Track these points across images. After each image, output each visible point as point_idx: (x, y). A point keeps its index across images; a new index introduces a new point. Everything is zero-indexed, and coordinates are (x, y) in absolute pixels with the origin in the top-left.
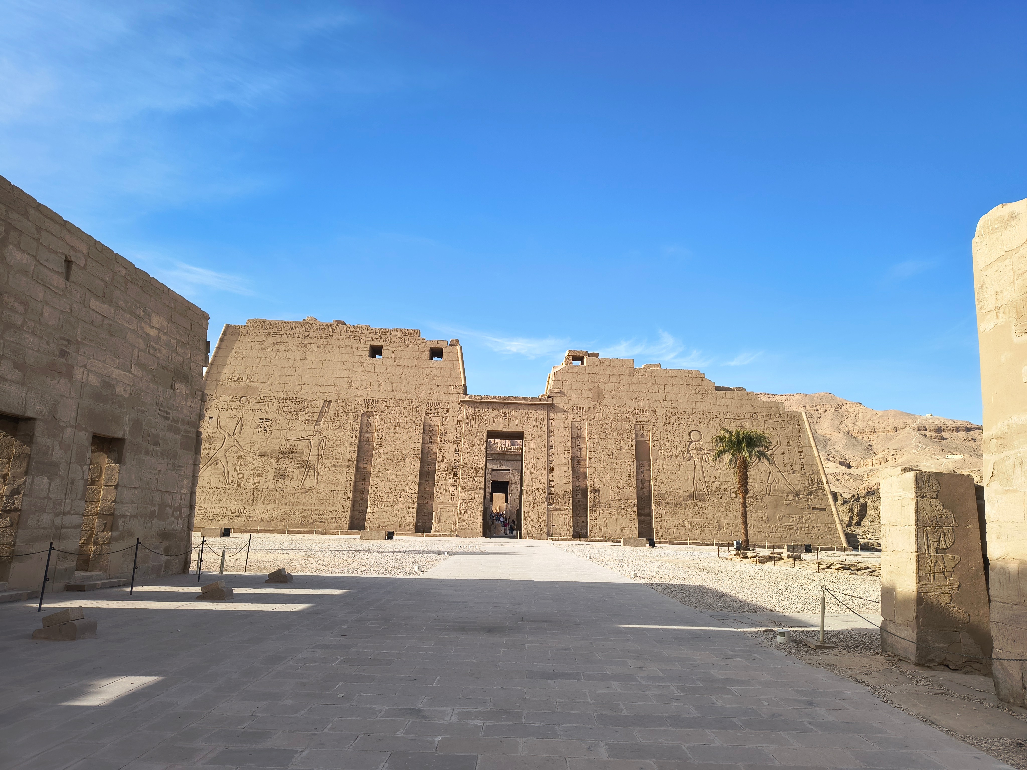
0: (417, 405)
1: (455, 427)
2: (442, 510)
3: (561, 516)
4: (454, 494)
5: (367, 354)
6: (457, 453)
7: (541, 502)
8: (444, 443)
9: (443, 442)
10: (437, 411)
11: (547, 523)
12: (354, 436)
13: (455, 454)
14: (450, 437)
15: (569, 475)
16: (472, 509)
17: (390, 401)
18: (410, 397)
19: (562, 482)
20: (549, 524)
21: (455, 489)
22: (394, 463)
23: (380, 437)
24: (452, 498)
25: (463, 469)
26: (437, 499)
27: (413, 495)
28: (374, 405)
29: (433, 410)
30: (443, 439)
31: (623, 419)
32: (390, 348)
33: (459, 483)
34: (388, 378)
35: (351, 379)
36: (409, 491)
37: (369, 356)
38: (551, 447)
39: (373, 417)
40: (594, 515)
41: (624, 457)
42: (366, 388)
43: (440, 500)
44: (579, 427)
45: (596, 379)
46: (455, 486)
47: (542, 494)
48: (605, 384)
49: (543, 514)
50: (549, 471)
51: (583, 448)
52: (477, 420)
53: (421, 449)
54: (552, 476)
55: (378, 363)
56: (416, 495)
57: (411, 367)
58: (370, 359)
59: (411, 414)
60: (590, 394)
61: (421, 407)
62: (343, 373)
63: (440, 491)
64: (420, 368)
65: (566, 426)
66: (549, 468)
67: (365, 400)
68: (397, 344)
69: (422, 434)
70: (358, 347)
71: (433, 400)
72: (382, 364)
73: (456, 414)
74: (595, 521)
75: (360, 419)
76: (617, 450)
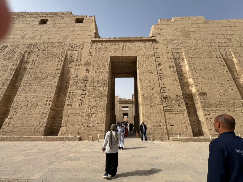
0: (63, 45)
1: (87, 56)
2: (70, 115)
3: (177, 116)
4: (82, 101)
5: (38, 23)
7: (157, 105)
8: (78, 66)
9: (78, 65)
10: (76, 48)
11: (166, 123)
12: (15, 65)
13: (86, 72)
14: (83, 62)
15: (177, 83)
16: (97, 113)
17: (45, 44)
18: (59, 41)
19: (173, 88)
20: (168, 124)
21: (83, 97)
22: (37, 81)
23: (33, 64)
24: (81, 104)
25: (91, 82)
26: (68, 105)
27: (48, 103)
28: (35, 46)
30: (78, 63)
31: (209, 45)
32: (52, 20)
33: (87, 93)
34: (48, 33)
35: (25, 34)
36: (45, 100)
37: (39, 24)
38: (159, 65)
39: (32, 53)
40: (209, 114)
41: (218, 68)
42: (32, 38)
43: (70, 106)
44: (177, 52)
45: (183, 26)
46: (84, 94)
47: (157, 98)
48: (189, 28)
49: (160, 115)
50: (160, 81)
51: (182, 65)
52: (103, 51)
53: (61, 70)
54: (163, 84)
55: (43, 27)
56: (51, 103)
57: (63, 27)
58: (39, 25)
59: (58, 50)
60: (181, 34)
61: (66, 46)
62: (20, 32)
63: (71, 99)
64: (69, 27)
65: (168, 51)
66: (160, 79)
67: (30, 44)
68: (57, 18)
69: (63, 61)
70: (34, 21)
71: (74, 42)
72: (46, 27)
73: (89, 49)
74: (211, 120)
75: (23, 54)
76: (211, 65)
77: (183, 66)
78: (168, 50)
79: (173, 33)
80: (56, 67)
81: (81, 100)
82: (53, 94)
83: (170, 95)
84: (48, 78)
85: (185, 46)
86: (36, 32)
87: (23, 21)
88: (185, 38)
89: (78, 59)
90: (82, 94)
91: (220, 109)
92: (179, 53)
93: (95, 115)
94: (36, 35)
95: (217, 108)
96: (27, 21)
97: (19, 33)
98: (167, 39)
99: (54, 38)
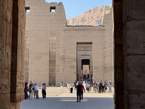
1: (63, 41)
2: (59, 76)
6: (64, 52)
8: (58, 48)
11: (103, 80)
14: (61, 46)
19: (109, 63)
21: (64, 67)
24: (63, 71)
25: (67, 59)
26: (57, 71)
28: (28, 33)
29: (53, 34)
33: (66, 65)
36: (45, 69)
38: (104, 48)
52: (72, 38)
53: (49, 51)
54: (105, 60)
56: (48, 71)
61: (48, 33)
63: (58, 68)
66: (104, 57)
69: (49, 45)
71: (53, 30)
73: (63, 35)
80: (46, 49)
83: (107, 66)
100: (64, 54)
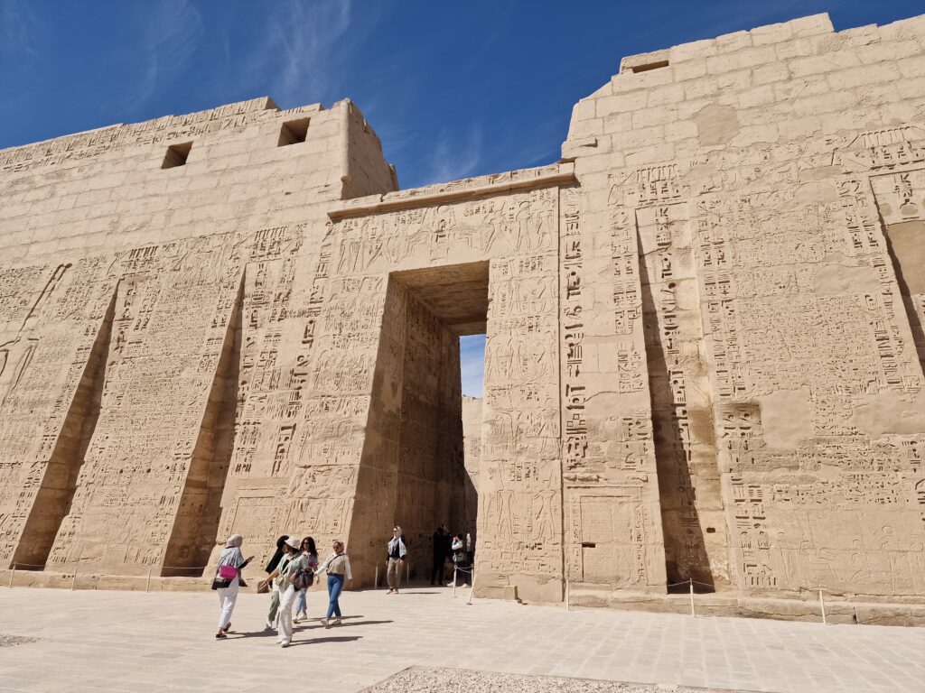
0: (236, 241)
1: (312, 277)
3: (614, 506)
4: (282, 451)
5: (160, 162)
6: (308, 339)
7: (539, 461)
8: (279, 320)
9: (277, 317)
10: (275, 249)
11: (564, 534)
12: (91, 332)
13: (304, 342)
14: (297, 303)
15: (637, 366)
16: (325, 494)
17: (180, 245)
18: (226, 228)
19: (616, 387)
20: (570, 538)
22: (152, 384)
23: (141, 326)
24: (277, 464)
25: (316, 379)
26: (238, 469)
27: (179, 462)
28: (148, 258)
29: (267, 249)
30: (279, 310)
31: (820, 169)
32: (205, 144)
33: (300, 422)
34: (189, 199)
35: (119, 215)
36: (173, 452)
37: (163, 167)
38: (573, 289)
39: (140, 284)
40: (752, 501)
41: (844, 282)
42: (141, 227)
43: (244, 473)
44: (663, 220)
45: (708, 88)
46: (289, 428)
47: (542, 434)
48: (740, 92)
49: (546, 502)
50: (565, 358)
51: (681, 280)
52: (367, 251)
53: (223, 341)
54: (577, 373)
55: (174, 179)
56: (188, 463)
57: (239, 169)
58: (163, 171)
59: (219, 264)
60: (692, 129)
61: (244, 245)
62: (106, 208)
63: (248, 446)
64: (258, 166)
65: (620, 225)
66: (566, 350)
67: (133, 252)
68: (221, 133)
69: (233, 305)
70: (147, 157)
71: (273, 224)
72: (183, 176)
73: (318, 247)
74: (757, 526)
75: (113, 291)
76: (810, 267)
77: (683, 284)
78: (620, 218)
79: (656, 130)
80: (209, 331)
81: (281, 448)
82: (197, 428)
83: (598, 417)
84: (184, 375)
85: (702, 190)
86: (155, 199)
87: (115, 162)
88: (707, 149)
89: (280, 294)
90: (283, 428)
91: (813, 474)
92: (669, 224)
93: (318, 501)
94: (153, 214)
95: (799, 473)
96: (126, 159)
97: (105, 214)
98: (625, 166)
99: (209, 219)
100: (303, 350)
